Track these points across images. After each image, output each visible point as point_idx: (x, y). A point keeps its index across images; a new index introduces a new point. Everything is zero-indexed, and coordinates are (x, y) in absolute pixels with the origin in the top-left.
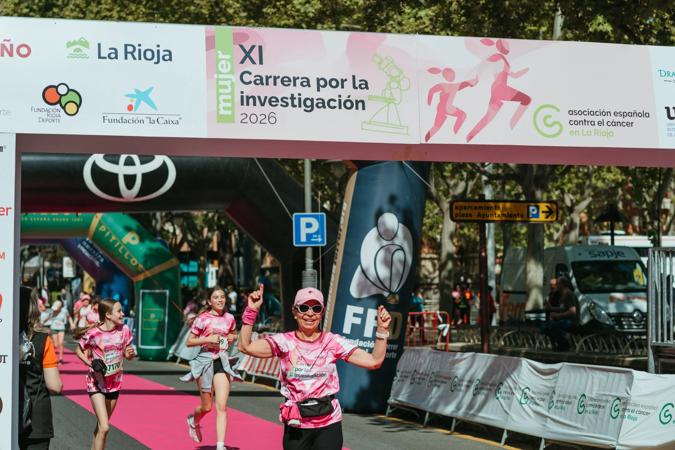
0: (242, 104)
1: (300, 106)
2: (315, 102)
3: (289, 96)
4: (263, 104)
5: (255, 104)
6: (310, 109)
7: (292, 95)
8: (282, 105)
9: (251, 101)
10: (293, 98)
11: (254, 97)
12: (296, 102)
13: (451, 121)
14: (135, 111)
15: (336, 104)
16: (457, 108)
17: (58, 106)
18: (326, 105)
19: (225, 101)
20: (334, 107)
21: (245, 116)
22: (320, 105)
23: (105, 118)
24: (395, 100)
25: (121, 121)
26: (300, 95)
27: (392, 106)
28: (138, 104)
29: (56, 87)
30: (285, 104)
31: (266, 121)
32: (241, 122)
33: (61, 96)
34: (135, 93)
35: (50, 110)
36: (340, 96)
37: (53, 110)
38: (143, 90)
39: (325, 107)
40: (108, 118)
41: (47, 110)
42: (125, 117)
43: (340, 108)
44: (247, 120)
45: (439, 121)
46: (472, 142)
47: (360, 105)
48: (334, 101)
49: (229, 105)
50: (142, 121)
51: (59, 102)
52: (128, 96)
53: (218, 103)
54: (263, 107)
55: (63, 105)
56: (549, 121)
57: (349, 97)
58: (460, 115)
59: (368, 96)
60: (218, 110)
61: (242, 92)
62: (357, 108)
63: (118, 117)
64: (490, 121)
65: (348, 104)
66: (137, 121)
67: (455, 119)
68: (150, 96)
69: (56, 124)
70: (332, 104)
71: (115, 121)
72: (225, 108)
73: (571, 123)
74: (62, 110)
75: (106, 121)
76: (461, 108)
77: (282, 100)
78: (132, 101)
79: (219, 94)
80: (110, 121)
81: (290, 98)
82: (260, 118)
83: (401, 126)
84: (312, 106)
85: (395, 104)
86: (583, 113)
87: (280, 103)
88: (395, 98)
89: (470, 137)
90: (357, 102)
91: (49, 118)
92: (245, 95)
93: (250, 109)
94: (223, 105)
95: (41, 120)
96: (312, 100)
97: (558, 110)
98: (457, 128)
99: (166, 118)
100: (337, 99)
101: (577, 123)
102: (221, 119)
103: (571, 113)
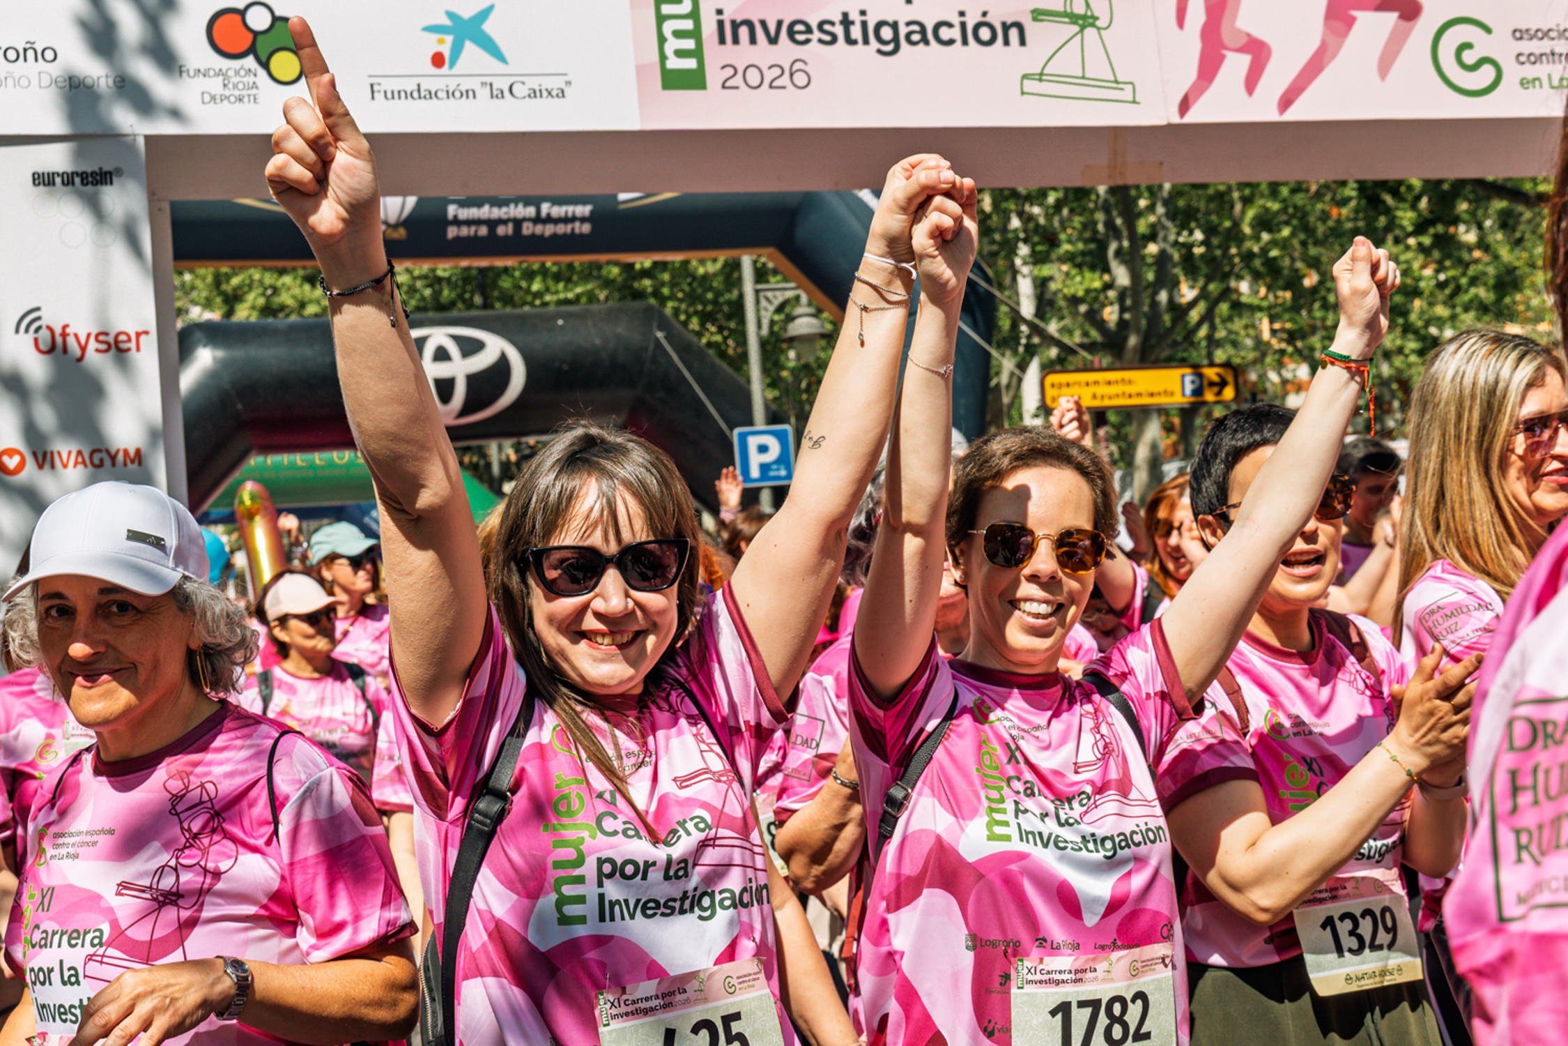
0: (722, 41)
1: (866, 41)
2: (903, 30)
3: (837, 18)
4: (773, 41)
5: (753, 40)
6: (890, 48)
7: (845, 15)
8: (821, 41)
9: (744, 32)
10: (846, 22)
11: (749, 23)
12: (856, 32)
13: (1235, 65)
14: (451, 67)
15: (955, 33)
16: (1248, 35)
17: (250, 61)
18: (930, 36)
19: (678, 34)
20: (951, 42)
21: (730, 71)
22: (916, 37)
23: (376, 88)
24: (1097, 18)
25: (416, 94)
26: (863, 13)
27: (1089, 32)
28: (457, 50)
29: (242, 13)
30: (828, 38)
31: (785, 80)
32: (724, 87)
33: (256, 34)
34: (446, 21)
35: (231, 73)
36: (962, 14)
37: (237, 73)
38: (467, 13)
39: (927, 43)
40: (382, 88)
41: (220, 73)
42: (427, 84)
43: (965, 42)
44: (738, 80)
45: (1209, 68)
46: (1293, 115)
47: (1014, 33)
48: (950, 25)
49: (690, 44)
50: (471, 94)
51: (252, 50)
52: (430, 29)
53: (662, 40)
54: (773, 47)
55: (264, 59)
56: (1469, 57)
57: (985, 14)
58: (1258, 51)
59: (1033, 11)
60: (663, 57)
61: (720, 12)
62: (1006, 42)
63: (410, 85)
64: (1330, 62)
65: (985, 34)
66: (457, 94)
67: (1245, 60)
68: (487, 27)
69: (246, 107)
70: (945, 33)
71: (403, 94)
72: (680, 53)
73: (1522, 59)
74: (262, 73)
75: (379, 97)
76: (1258, 34)
77: (820, 26)
78: (441, 42)
79: (661, 19)
80: (389, 95)
81: (842, 23)
82: (770, 75)
83: (1116, 82)
84: (896, 39)
85: (1099, 29)
86: (1546, 34)
87: (817, 35)
88: (1096, 14)
89: (1286, 102)
90: (1006, 27)
91: (227, 93)
92: (726, 17)
93: (743, 54)
94: (672, 44)
95: (207, 98)
96: (895, 26)
97: (1488, 30)
98: (1251, 83)
99: (533, 83)
100: (956, 20)
101: (1535, 59)
102: (673, 80)
103: (1518, 35)
